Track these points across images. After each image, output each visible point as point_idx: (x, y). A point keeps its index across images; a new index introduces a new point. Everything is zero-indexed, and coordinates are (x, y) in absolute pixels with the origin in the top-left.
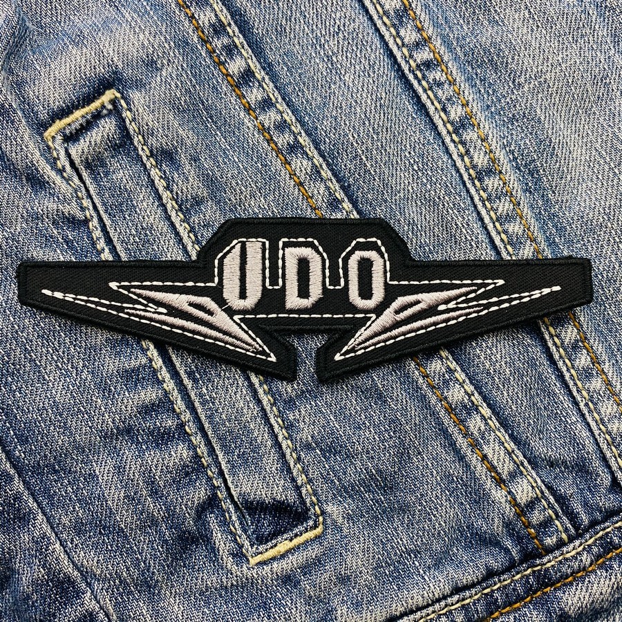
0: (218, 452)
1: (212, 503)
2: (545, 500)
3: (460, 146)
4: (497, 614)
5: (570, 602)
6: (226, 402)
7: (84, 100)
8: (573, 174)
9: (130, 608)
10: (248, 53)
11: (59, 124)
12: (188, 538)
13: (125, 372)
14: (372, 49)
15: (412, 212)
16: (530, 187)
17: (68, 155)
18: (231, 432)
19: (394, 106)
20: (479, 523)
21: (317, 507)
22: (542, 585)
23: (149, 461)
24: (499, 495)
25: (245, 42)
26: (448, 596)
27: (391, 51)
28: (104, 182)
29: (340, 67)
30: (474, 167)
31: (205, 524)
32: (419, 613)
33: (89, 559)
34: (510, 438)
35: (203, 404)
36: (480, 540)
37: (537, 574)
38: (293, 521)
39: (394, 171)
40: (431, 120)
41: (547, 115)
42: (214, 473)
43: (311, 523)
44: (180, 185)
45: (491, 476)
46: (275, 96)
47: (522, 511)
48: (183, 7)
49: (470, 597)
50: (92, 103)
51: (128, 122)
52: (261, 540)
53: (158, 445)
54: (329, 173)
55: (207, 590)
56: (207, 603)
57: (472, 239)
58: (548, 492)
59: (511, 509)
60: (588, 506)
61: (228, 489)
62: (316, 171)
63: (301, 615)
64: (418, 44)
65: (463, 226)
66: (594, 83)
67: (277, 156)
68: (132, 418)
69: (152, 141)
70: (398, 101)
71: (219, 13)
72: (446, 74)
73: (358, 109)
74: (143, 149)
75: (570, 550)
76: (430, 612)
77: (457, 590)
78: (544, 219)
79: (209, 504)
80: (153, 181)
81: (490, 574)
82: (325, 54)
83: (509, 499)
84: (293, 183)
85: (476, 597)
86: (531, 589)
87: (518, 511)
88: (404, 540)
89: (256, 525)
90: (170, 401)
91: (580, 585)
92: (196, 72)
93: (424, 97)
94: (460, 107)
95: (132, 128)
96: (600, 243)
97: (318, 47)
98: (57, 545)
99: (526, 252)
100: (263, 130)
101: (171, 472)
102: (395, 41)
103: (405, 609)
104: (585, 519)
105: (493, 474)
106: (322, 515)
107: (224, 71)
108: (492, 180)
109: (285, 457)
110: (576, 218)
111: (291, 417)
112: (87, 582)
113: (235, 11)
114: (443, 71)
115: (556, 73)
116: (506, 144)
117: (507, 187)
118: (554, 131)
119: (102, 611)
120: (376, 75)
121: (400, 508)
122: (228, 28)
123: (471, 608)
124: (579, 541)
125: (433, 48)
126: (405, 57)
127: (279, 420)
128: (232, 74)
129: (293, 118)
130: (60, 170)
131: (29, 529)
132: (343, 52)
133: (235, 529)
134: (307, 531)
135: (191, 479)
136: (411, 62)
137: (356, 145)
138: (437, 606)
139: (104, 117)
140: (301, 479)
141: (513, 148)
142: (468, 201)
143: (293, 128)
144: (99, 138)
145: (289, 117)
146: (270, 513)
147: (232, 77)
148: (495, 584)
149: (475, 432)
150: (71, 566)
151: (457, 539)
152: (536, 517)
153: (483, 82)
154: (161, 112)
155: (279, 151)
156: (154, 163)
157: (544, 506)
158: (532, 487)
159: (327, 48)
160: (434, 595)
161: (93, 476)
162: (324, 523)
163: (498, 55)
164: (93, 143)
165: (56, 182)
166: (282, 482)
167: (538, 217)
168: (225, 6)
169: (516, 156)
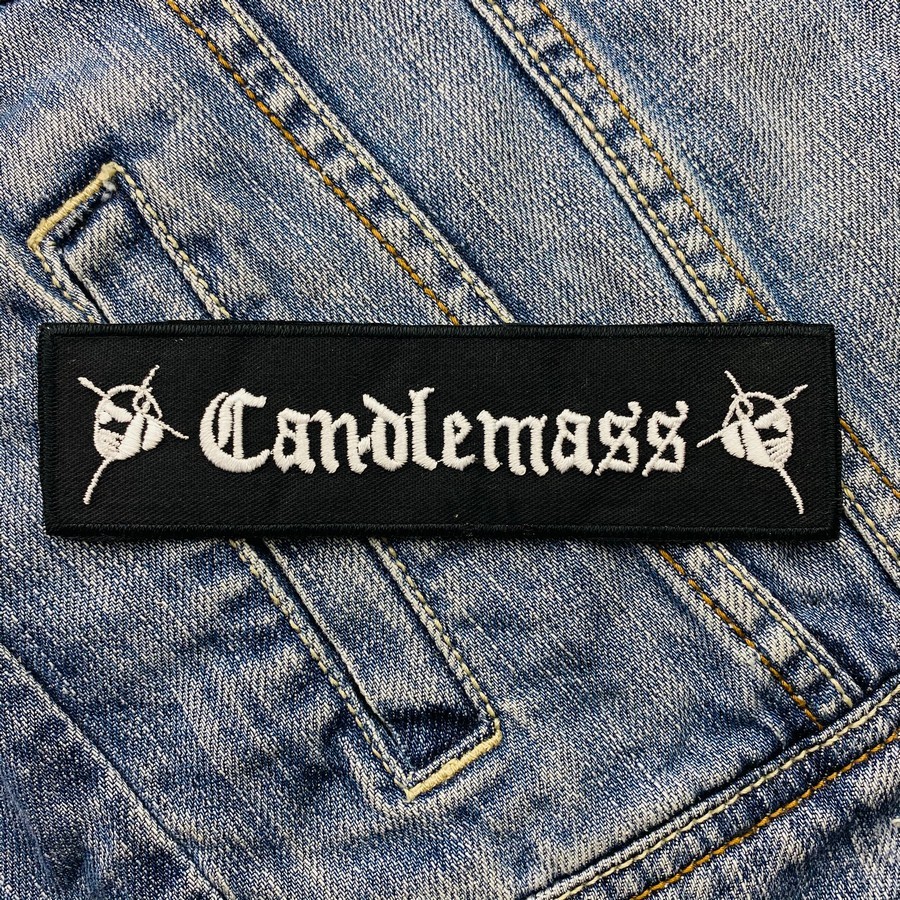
0: (338, 649)
1: (342, 721)
2: (813, 652)
3: (619, 164)
4: (765, 820)
5: (867, 790)
6: (340, 579)
7: (73, 183)
8: (790, 176)
9: (251, 880)
10: (294, 77)
11: (45, 225)
12: (316, 774)
13: (193, 557)
14: (471, 42)
15: (564, 268)
16: (731, 206)
17: (66, 266)
18: (352, 620)
19: (515, 120)
20: (722, 698)
21: (488, 706)
22: (824, 772)
23: (247, 677)
24: (744, 654)
25: (287, 63)
26: (691, 805)
27: (499, 40)
28: (122, 296)
29: (429, 75)
30: (644, 190)
31: (337, 752)
32: (653, 834)
33: (184, 821)
34: (749, 571)
35: (307, 587)
36: (727, 720)
37: (814, 756)
38: (459, 730)
39: (529, 214)
40: (572, 132)
41: (741, 95)
42: (338, 680)
43: (483, 729)
44: (227, 283)
45: (729, 629)
46: (342, 133)
47: (781, 673)
48: (192, 27)
49: (723, 802)
50: (86, 186)
51: (140, 205)
52: (419, 762)
53: (255, 652)
54: (437, 232)
55: (353, 842)
56: (356, 859)
57: (655, 295)
58: (815, 641)
59: (764, 672)
60: (876, 652)
61: (361, 698)
62: (417, 231)
63: (488, 860)
64: (536, 23)
65: (640, 277)
66: (804, 36)
67: (358, 219)
68: (214, 620)
69: (178, 227)
70: (521, 110)
71: (243, 26)
72: (584, 61)
73: (464, 133)
74: (167, 240)
75: (858, 717)
76: (669, 831)
77: (703, 795)
78: (757, 249)
79: (338, 723)
80: (188, 283)
81: (748, 766)
82: (404, 59)
83: (759, 658)
84: (386, 254)
85: (732, 801)
86: (808, 779)
87: (775, 672)
88: (618, 735)
89: (409, 743)
90: (263, 588)
91: (878, 763)
92: (224, 118)
93: (556, 100)
94: (611, 106)
95: (147, 212)
96: (844, 271)
97: (393, 52)
98: (140, 808)
99: (736, 302)
100: (332, 184)
101: (278, 688)
102: (503, 23)
103: (633, 831)
104: (873, 670)
105: (731, 626)
106: (497, 716)
107: (264, 109)
108: (672, 205)
109: (434, 644)
110: (803, 240)
111: (434, 587)
112: (187, 853)
113: (267, 19)
114: (578, 56)
115: (745, 31)
116: (685, 148)
117: (695, 211)
118: (754, 118)
119: (214, 890)
120: (481, 78)
121: (607, 692)
122: (260, 46)
123: (726, 817)
124: (869, 702)
125: (559, 25)
126: (522, 45)
127: (418, 593)
128: (275, 111)
129: (373, 161)
130: (58, 289)
131: (98, 790)
132: (429, 52)
133: (380, 752)
134: (480, 742)
135: (307, 693)
136: (531, 51)
137: (468, 186)
138: (678, 822)
139: (105, 203)
140: (461, 671)
141: (698, 153)
142: (643, 241)
143: (375, 175)
144: (104, 235)
145: (367, 160)
146: (426, 723)
147: (277, 117)
148: (757, 779)
149: (697, 570)
150: (163, 834)
151: (694, 724)
152: (803, 678)
153: (640, 63)
154: (184, 184)
155: (359, 212)
156: (186, 257)
157: (812, 661)
158: (791, 636)
159: (407, 51)
160: (671, 807)
161: (175, 707)
162: (502, 728)
163: (656, 20)
164: (96, 243)
165: (55, 307)
166: (435, 678)
167: (748, 247)
168: (251, 14)
169: (703, 162)
